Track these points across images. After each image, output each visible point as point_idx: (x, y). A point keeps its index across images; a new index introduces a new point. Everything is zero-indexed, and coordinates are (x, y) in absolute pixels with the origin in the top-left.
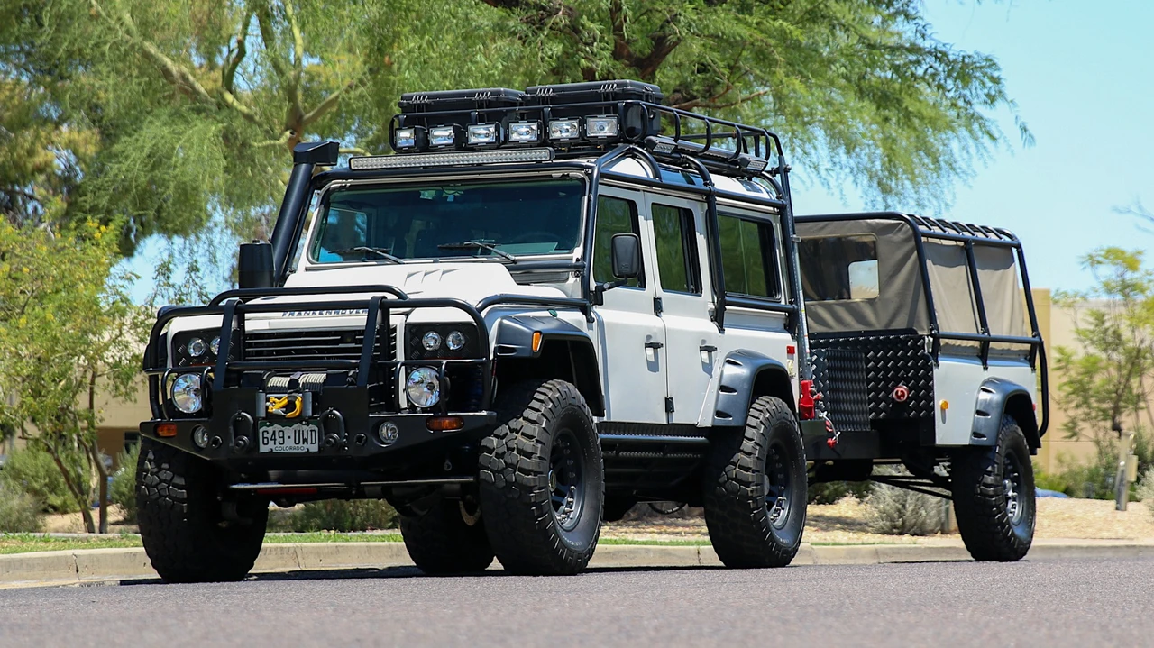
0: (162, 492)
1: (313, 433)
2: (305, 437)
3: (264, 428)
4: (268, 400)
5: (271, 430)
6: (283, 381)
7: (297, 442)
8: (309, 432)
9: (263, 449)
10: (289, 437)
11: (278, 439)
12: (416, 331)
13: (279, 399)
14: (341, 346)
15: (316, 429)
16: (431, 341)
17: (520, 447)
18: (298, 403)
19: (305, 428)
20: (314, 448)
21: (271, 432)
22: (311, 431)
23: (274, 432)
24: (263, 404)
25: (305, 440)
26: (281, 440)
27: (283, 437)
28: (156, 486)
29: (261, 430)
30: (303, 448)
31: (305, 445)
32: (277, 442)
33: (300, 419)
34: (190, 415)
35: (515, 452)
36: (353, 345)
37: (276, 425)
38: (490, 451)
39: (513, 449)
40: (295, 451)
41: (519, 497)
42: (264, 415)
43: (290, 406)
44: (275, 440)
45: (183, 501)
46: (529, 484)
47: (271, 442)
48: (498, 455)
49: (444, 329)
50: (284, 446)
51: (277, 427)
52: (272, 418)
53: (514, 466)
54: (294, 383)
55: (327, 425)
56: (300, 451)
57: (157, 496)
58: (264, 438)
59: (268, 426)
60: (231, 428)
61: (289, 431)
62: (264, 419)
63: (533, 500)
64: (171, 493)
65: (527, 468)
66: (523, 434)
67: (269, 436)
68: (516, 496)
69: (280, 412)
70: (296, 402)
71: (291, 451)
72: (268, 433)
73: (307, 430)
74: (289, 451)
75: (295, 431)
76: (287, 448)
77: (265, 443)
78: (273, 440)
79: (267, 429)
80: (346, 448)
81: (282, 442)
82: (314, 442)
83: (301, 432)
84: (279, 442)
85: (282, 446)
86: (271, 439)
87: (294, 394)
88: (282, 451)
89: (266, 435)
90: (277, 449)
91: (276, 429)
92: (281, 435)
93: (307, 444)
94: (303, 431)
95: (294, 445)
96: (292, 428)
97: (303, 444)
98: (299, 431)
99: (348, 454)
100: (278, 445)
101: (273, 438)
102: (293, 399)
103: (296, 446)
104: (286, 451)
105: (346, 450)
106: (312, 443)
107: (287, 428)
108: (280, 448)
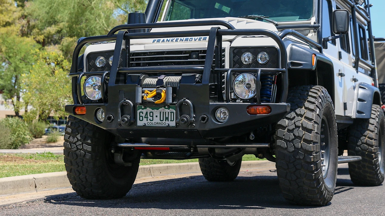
0: (79, 147)
1: (172, 114)
2: (167, 116)
3: (141, 110)
4: (143, 92)
5: (144, 111)
6: (153, 81)
7: (162, 119)
8: (170, 114)
9: (140, 123)
10: (157, 116)
11: (149, 118)
12: (237, 52)
13: (151, 91)
14: (189, 60)
15: (174, 111)
16: (246, 58)
17: (304, 126)
19: (167, 110)
20: (173, 124)
21: (145, 113)
22: (171, 112)
23: (147, 113)
24: (140, 94)
25: (167, 119)
26: (151, 118)
27: (153, 116)
28: (75, 143)
29: (138, 112)
30: (166, 123)
31: (167, 122)
32: (148, 119)
33: (164, 105)
34: (95, 102)
35: (301, 129)
36: (197, 60)
37: (148, 108)
38: (284, 128)
39: (299, 127)
40: (160, 125)
41: (304, 158)
42: (141, 102)
43: (158, 96)
44: (147, 118)
45: (89, 152)
46: (310, 150)
47: (145, 119)
48: (289, 131)
49: (255, 50)
50: (153, 122)
51: (149, 110)
52: (145, 104)
53: (300, 138)
54: (160, 82)
55: (182, 109)
56: (163, 125)
57: (75, 149)
58: (140, 116)
59: (143, 109)
60: (119, 109)
61: (156, 112)
62: (140, 104)
63: (312, 160)
64: (84, 147)
65: (309, 139)
66: (306, 118)
67: (144, 115)
68: (302, 157)
69: (151, 100)
70: (162, 93)
71: (158, 125)
72: (143, 114)
73: (168, 112)
74: (156, 125)
75: (160, 112)
76: (155, 124)
77: (141, 120)
78: (146, 118)
79: (142, 111)
80: (194, 124)
81: (151, 119)
82: (172, 120)
83: (164, 113)
84: (150, 119)
85: (152, 122)
86: (145, 117)
87: (160, 88)
88: (152, 125)
89: (141, 114)
90: (148, 123)
91: (148, 111)
92: (151, 115)
93: (168, 121)
94: (165, 112)
95: (159, 121)
96: (159, 110)
97: (166, 121)
98: (163, 112)
99: (195, 129)
100: (149, 121)
101: (146, 117)
102: (159, 91)
103: (161, 122)
104: (154, 125)
105: (194, 125)
106: (171, 120)
107: (155, 110)
108: (151, 123)
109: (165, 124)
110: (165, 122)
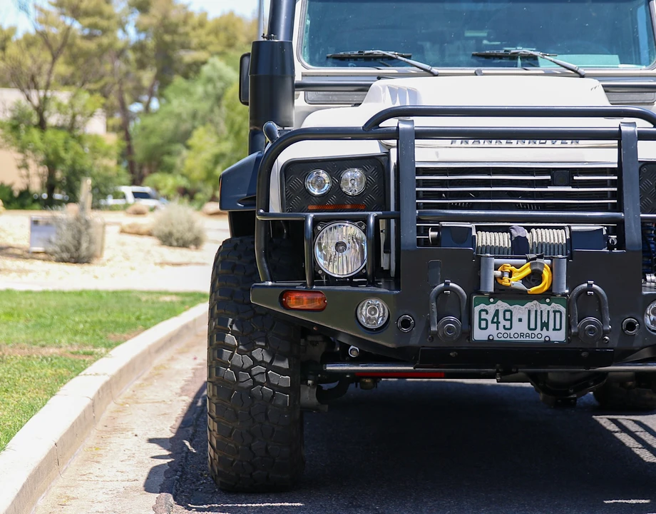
0: (258, 378)
1: (558, 315)
2: (545, 319)
3: (482, 306)
5: (491, 309)
7: (532, 326)
8: (552, 315)
9: (479, 335)
10: (520, 320)
11: (503, 322)
13: (517, 267)
14: (550, 189)
15: (563, 310)
18: (546, 274)
19: (544, 307)
20: (559, 336)
21: (492, 312)
22: (555, 312)
23: (497, 311)
25: (545, 325)
26: (508, 324)
27: (511, 320)
28: (249, 370)
29: (477, 309)
30: (541, 335)
31: (545, 332)
32: (501, 326)
33: (549, 295)
34: (342, 282)
36: (569, 189)
37: (500, 302)
40: (527, 339)
42: (491, 289)
43: (535, 277)
44: (498, 323)
45: (284, 390)
47: (492, 327)
50: (512, 332)
51: (502, 305)
55: (579, 305)
56: (536, 339)
57: (250, 383)
58: (480, 319)
59: (488, 303)
60: (434, 304)
61: (520, 311)
64: (271, 379)
67: (489, 318)
69: (521, 286)
70: (544, 272)
71: (522, 339)
72: (487, 314)
73: (548, 311)
74: (519, 339)
75: (529, 311)
76: (516, 336)
77: (482, 327)
78: (495, 323)
79: (486, 307)
80: (607, 338)
81: (508, 326)
82: (558, 327)
83: (539, 313)
84: (504, 326)
85: (508, 332)
86: (493, 322)
87: (538, 260)
88: (508, 339)
89: (484, 315)
90: (500, 335)
91: (500, 308)
92: (508, 316)
93: (548, 330)
94: (541, 311)
95: (526, 331)
96: (526, 306)
97: (542, 330)
98: (536, 311)
99: (608, 347)
100: (501, 330)
101: (495, 320)
102: (538, 267)
103: (530, 332)
104: (514, 339)
105: (606, 340)
106: (555, 329)
107: (518, 306)
108: (505, 335)
109: (539, 336)
110: (541, 332)
